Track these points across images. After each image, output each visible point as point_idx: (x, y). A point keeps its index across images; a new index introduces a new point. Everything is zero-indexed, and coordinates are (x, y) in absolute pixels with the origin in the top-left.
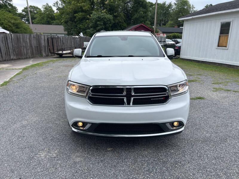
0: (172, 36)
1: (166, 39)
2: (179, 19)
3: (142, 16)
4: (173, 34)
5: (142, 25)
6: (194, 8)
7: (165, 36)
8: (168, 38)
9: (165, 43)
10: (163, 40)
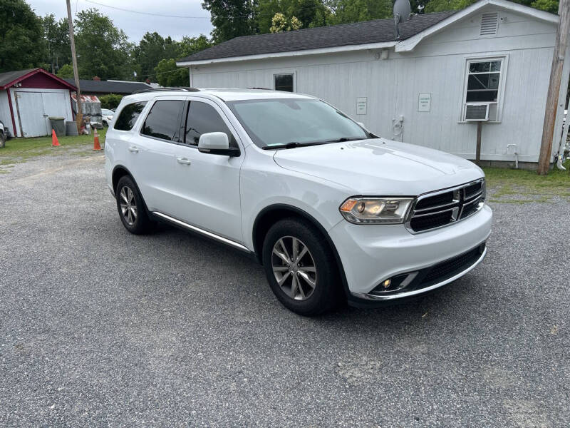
0: (107, 102)
1: (102, 109)
2: (178, 64)
3: (26, 47)
4: (109, 96)
5: (40, 73)
6: (126, 37)
7: (97, 100)
8: (105, 108)
9: (100, 118)
10: (94, 112)
